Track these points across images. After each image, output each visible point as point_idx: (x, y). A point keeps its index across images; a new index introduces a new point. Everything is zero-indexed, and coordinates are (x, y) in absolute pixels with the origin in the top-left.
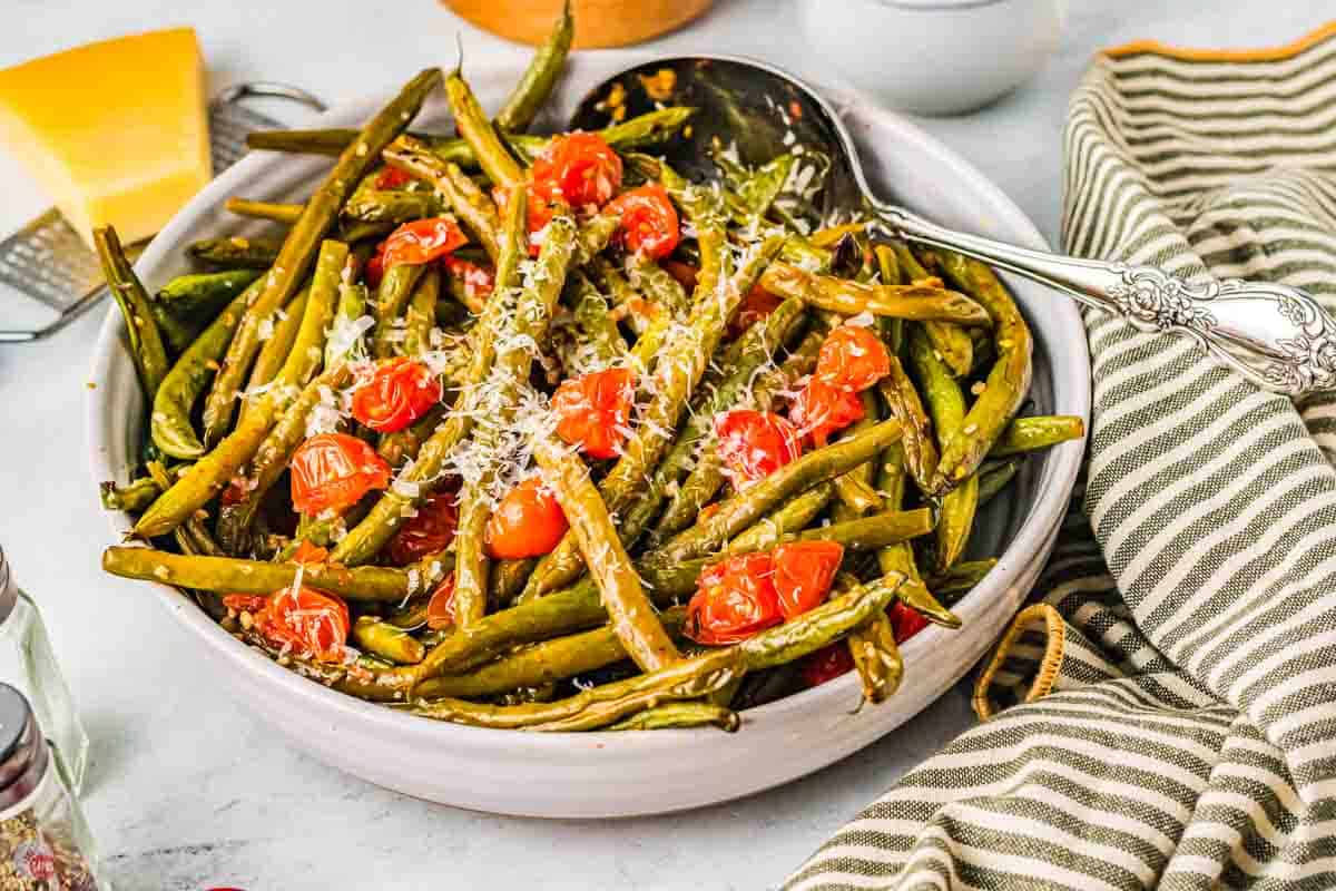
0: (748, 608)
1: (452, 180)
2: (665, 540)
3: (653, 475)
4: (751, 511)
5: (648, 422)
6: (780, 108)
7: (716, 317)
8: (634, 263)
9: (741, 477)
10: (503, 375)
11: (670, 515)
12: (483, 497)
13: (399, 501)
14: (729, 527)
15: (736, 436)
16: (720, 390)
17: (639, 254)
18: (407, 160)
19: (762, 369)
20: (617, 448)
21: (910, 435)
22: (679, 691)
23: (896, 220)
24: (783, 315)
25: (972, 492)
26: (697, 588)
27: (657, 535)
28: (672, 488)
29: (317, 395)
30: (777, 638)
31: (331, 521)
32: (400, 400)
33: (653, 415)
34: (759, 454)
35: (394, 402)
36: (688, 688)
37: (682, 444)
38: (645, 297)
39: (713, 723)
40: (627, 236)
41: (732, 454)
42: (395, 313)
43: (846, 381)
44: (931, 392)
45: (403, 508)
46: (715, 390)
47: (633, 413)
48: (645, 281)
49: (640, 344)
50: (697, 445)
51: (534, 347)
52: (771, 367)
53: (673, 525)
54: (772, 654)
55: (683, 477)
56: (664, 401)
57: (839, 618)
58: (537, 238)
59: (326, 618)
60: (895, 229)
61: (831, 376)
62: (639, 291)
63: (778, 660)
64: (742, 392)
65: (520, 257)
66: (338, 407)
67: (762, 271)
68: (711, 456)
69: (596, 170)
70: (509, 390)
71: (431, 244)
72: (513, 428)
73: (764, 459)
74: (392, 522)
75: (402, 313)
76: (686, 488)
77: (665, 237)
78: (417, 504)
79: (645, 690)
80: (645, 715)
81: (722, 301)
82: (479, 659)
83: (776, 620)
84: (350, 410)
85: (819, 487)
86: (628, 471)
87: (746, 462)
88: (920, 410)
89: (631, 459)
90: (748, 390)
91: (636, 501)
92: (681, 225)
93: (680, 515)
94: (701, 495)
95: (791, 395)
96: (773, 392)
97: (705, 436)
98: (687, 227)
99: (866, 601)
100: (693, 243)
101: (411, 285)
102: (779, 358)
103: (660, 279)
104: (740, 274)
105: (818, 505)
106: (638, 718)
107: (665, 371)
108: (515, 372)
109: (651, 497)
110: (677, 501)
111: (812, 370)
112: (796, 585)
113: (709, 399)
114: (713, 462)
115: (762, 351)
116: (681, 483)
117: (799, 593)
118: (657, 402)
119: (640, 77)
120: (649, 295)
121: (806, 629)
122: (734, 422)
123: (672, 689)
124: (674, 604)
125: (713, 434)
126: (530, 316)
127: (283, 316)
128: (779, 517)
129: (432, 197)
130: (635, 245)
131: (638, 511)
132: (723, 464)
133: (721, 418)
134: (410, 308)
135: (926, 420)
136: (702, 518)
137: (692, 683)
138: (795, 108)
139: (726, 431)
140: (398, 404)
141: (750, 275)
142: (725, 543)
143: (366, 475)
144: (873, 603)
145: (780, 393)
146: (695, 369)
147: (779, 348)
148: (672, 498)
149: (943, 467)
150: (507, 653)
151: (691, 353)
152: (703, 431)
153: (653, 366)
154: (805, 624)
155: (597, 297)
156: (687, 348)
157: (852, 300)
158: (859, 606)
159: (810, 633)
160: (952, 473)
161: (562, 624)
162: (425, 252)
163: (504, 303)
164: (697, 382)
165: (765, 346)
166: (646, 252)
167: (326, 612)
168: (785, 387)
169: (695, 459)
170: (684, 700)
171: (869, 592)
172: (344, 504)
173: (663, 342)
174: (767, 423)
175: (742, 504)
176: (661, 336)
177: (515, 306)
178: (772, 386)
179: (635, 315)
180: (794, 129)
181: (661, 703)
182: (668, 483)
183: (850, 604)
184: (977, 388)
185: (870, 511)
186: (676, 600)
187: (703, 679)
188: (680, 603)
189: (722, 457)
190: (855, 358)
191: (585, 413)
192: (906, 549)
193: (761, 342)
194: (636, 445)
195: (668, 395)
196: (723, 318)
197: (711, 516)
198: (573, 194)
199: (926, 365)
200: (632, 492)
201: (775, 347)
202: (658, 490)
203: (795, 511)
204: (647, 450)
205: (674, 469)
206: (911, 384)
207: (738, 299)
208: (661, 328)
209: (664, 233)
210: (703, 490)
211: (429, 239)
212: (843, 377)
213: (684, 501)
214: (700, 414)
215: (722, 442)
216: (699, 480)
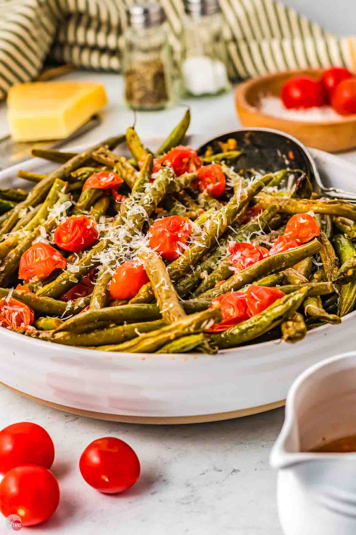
0: (231, 311)
1: (122, 163)
2: (197, 295)
3: (195, 267)
4: (241, 280)
5: (195, 242)
6: (284, 156)
7: (235, 203)
8: (202, 198)
9: (239, 269)
10: (130, 224)
11: (202, 286)
12: (109, 270)
13: (69, 274)
15: (239, 254)
17: (205, 192)
18: (102, 157)
19: (257, 232)
20: (178, 251)
21: (328, 264)
22: (186, 330)
24: (270, 212)
27: (194, 295)
28: (204, 274)
29: (39, 233)
30: (244, 326)
31: (36, 283)
32: (77, 233)
33: (199, 240)
34: (249, 260)
35: (74, 235)
36: (192, 330)
37: (213, 257)
40: (200, 182)
41: (236, 260)
42: (84, 209)
43: (298, 238)
44: (341, 249)
45: (70, 277)
46: (232, 238)
47: (188, 239)
48: (207, 203)
49: (198, 220)
50: (220, 258)
51: (146, 215)
52: (262, 233)
53: (203, 289)
54: (242, 332)
55: (210, 271)
56: (204, 235)
57: (276, 310)
58: (154, 176)
59: (21, 313)
61: (290, 233)
62: (203, 208)
64: (245, 238)
65: (145, 181)
66: (48, 238)
67: (260, 188)
68: (225, 262)
69: (190, 159)
70: (131, 230)
71: (106, 180)
72: (129, 245)
73: (251, 261)
74: (64, 283)
75: (88, 209)
76: (211, 275)
77: (218, 184)
78: (78, 276)
79: (170, 331)
80: (169, 345)
81: (239, 196)
82: (91, 326)
83: (245, 317)
84: (54, 241)
85: (277, 272)
86: (182, 260)
87: (242, 263)
88: (334, 254)
89: (184, 256)
90: (248, 238)
91: (184, 277)
92: (227, 181)
93: (207, 285)
94: (218, 278)
95: (270, 244)
96: (261, 241)
97: (224, 255)
98: (230, 182)
99: (290, 300)
101: (95, 198)
102: (267, 231)
103: (214, 202)
104: (249, 187)
105: (275, 280)
106: (166, 347)
107: (207, 225)
108: (134, 223)
109: (193, 277)
110: (205, 281)
112: (257, 301)
113: (228, 241)
114: (226, 264)
115: (258, 225)
116: (209, 273)
117: (258, 304)
119: (220, 143)
120: (207, 208)
121: (259, 319)
122: (237, 248)
123: (184, 329)
125: (228, 253)
126: (146, 201)
127: (31, 209)
130: (203, 188)
131: (185, 281)
132: (231, 265)
133: (232, 244)
134: (92, 207)
135: (337, 258)
136: (217, 285)
137: (193, 326)
138: (291, 155)
139: (234, 251)
140: (76, 235)
141: (253, 188)
143: (54, 260)
145: (265, 242)
146: (222, 223)
147: (266, 226)
148: (204, 278)
149: (343, 269)
150: (107, 327)
151: (221, 216)
152: (224, 253)
154: (259, 316)
155: (181, 206)
156: (219, 214)
157: (304, 207)
159: (262, 320)
160: (346, 272)
162: (102, 184)
163: (134, 198)
164: (222, 231)
165: (259, 223)
166: (208, 191)
167: (22, 310)
168: (267, 241)
169: (218, 264)
170: (189, 334)
171: (292, 296)
172: (42, 275)
173: (209, 218)
175: (238, 277)
177: (139, 199)
178: (261, 239)
181: (177, 338)
182: (202, 272)
183: (282, 303)
185: (302, 283)
187: (199, 324)
189: (231, 262)
192: (318, 299)
193: (257, 222)
194: (188, 251)
195: (206, 232)
196: (239, 204)
197: (221, 284)
198: (177, 169)
199: (340, 241)
200: (183, 272)
201: (265, 225)
202: (197, 274)
203: (263, 281)
204: (193, 254)
205: (206, 267)
206: (330, 243)
207: (247, 197)
208: (210, 213)
209: (218, 181)
210: (219, 276)
211: (105, 178)
212: (297, 234)
213: (209, 279)
214: (223, 246)
215: (232, 256)
216: (219, 271)
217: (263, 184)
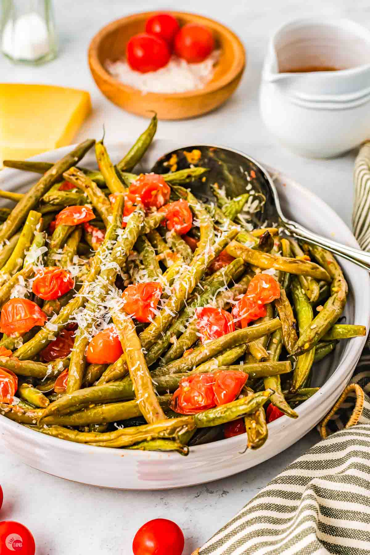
0: (200, 399)
1: (92, 189)
2: (167, 363)
3: (165, 333)
4: (208, 354)
6: (246, 173)
7: (203, 263)
8: (169, 235)
9: (205, 337)
10: (103, 280)
11: (171, 352)
12: (86, 335)
13: (48, 332)
14: (197, 360)
15: (205, 318)
16: (201, 297)
17: (173, 231)
18: (73, 178)
19: (222, 289)
20: (150, 319)
21: (286, 327)
22: (162, 434)
23: (292, 228)
24: (234, 266)
25: (311, 356)
26: (178, 387)
27: (164, 360)
28: (173, 340)
29: (17, 280)
30: (212, 414)
31: (16, 338)
32: (54, 286)
33: (169, 305)
34: (215, 328)
35: (51, 287)
36: (166, 433)
37: (181, 320)
38: (173, 251)
39: (177, 451)
40: (168, 222)
41: (202, 327)
42: (58, 246)
43: (259, 299)
44: (298, 308)
45: (49, 336)
46: (199, 297)
47: (160, 303)
48: (174, 244)
49: (167, 272)
50: (187, 321)
51: (119, 268)
52: (226, 288)
53: (172, 356)
54: (209, 421)
55: (179, 335)
56: (174, 299)
57: (241, 408)
58: (126, 219)
59: (6, 382)
60: (292, 232)
61: (253, 295)
62: (171, 248)
63: (212, 424)
64: (211, 299)
65: (117, 227)
66: (26, 286)
67: (226, 244)
68: (193, 327)
69: (158, 191)
70: (105, 287)
71: (79, 217)
72: (104, 304)
73: (217, 330)
74: (44, 341)
75: (62, 247)
76: (180, 340)
77: (185, 225)
78: (56, 335)
79: (146, 432)
80: (146, 443)
81: (206, 256)
82: (73, 409)
83: (213, 406)
84: (32, 288)
85: (240, 346)
86: (154, 329)
87: (209, 331)
88: (292, 315)
89: (156, 324)
90: (214, 298)
91: (155, 343)
92: (194, 220)
93: (176, 352)
94: (186, 344)
95: (234, 302)
96: (226, 300)
97: (192, 317)
98: (196, 221)
99: (254, 401)
100: (198, 229)
101: (68, 235)
102: (231, 285)
103: (181, 243)
104: (216, 245)
105: (239, 354)
106: (143, 444)
107: (177, 285)
108: (108, 279)
109: (163, 343)
110: (175, 347)
111: (245, 292)
112: (224, 390)
113: (196, 301)
114: (194, 330)
115: (223, 281)
116: (178, 338)
117: (224, 394)
118: (171, 299)
119: (185, 153)
120: (175, 250)
121: (225, 411)
122: (205, 312)
123: (159, 433)
124: (167, 393)
125: (195, 317)
126: (118, 254)
127: (8, 243)
128: (221, 358)
129: (83, 196)
130: (171, 227)
131: (156, 348)
132: (198, 331)
133: (200, 309)
134: (65, 245)
135: (294, 320)
136: (185, 354)
137: (168, 431)
138: (253, 174)
139: (201, 316)
140: (53, 288)
141: (220, 245)
142: (194, 367)
143: (34, 319)
144: (257, 403)
145: (229, 301)
146: (191, 285)
147: (231, 281)
148: (173, 344)
149: (300, 343)
150: (87, 408)
151: (189, 278)
152: (191, 315)
153: (171, 283)
154: (226, 409)
155: (151, 249)
156: (188, 276)
157: (267, 262)
158: (251, 403)
159: (227, 413)
160: (303, 346)
161: (114, 397)
162: (75, 221)
163: (107, 247)
164: (190, 292)
165: (224, 279)
166: (176, 231)
167: (7, 380)
168: (231, 298)
169: (186, 327)
170: (164, 439)
171: (256, 397)
172: (22, 331)
173: (178, 272)
174: (221, 314)
175: (205, 350)
176: (177, 270)
177: (112, 249)
178: (225, 297)
179: (167, 259)
180: (251, 183)
181: (153, 439)
182: (172, 337)
183: (247, 402)
184: (319, 308)
185: (263, 360)
186: (168, 391)
187: (173, 430)
188: (170, 393)
189: (198, 328)
190: (264, 289)
191: (137, 301)
192: (277, 379)
193: (223, 277)
194: (159, 318)
195: (176, 297)
196: (206, 264)
197: (190, 354)
198: (146, 201)
199: (297, 295)
200: (154, 339)
201: (229, 280)
202: (167, 340)
203: (228, 356)
204: (164, 321)
205: (175, 331)
206: (289, 303)
207: (214, 256)
208: (178, 266)
209: (185, 223)
210: (187, 342)
211: (78, 215)
212: (258, 296)
213: (178, 346)
214: (191, 307)
215: (199, 321)
216: (186, 337)
217: (229, 240)
